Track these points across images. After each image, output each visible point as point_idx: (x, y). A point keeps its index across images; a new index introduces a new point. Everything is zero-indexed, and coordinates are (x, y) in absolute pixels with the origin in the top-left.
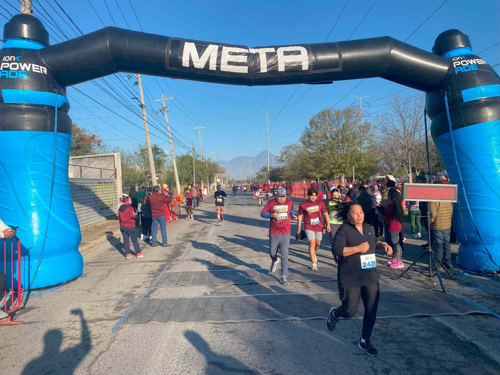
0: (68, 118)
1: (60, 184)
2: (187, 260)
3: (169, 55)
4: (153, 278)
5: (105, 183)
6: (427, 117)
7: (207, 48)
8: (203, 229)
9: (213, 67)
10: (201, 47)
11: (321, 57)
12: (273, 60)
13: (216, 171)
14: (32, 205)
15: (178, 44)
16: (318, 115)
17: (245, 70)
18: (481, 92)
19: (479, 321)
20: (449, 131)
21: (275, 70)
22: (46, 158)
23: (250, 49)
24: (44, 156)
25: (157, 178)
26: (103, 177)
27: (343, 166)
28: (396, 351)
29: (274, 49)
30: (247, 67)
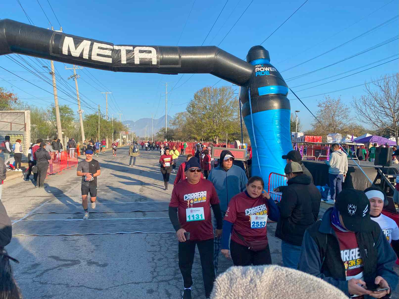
3: (53, 45)
5: (14, 134)
7: (82, 42)
9: (86, 56)
10: (78, 41)
11: (166, 57)
12: (131, 55)
13: (121, 129)
15: (60, 38)
16: (200, 92)
17: (110, 61)
20: (250, 114)
21: (132, 63)
23: (114, 46)
25: (63, 133)
26: (12, 130)
29: (132, 47)
30: (111, 59)
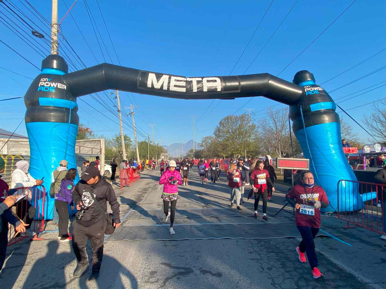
0: (77, 115)
1: (70, 155)
2: (146, 204)
3: (140, 80)
4: (124, 214)
6: (290, 120)
7: (162, 77)
8: (154, 186)
9: (165, 88)
11: (228, 84)
12: (201, 85)
13: (162, 152)
14: (53, 167)
15: (145, 74)
16: (224, 119)
18: (321, 106)
19: (323, 240)
20: (303, 128)
21: (202, 91)
22: (63, 139)
23: (187, 78)
24: (61, 137)
25: (126, 155)
26: (93, 153)
27: (239, 149)
28: (275, 257)
29: (201, 78)
30: (185, 89)
